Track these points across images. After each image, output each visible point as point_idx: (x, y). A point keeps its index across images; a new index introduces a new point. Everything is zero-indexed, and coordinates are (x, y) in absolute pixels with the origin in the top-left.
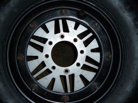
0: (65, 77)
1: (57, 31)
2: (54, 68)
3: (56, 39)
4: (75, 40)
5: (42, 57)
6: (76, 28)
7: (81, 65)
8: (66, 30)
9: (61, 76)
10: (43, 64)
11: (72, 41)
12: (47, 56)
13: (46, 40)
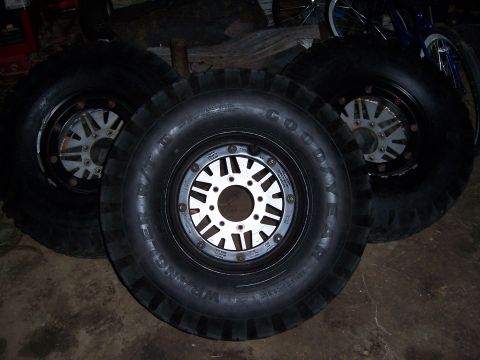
0: (239, 235)
1: (224, 172)
2: (222, 224)
4: (250, 183)
6: (249, 166)
7: (261, 218)
8: (236, 169)
9: (233, 235)
10: (207, 220)
11: (245, 185)
12: (212, 208)
13: (210, 185)
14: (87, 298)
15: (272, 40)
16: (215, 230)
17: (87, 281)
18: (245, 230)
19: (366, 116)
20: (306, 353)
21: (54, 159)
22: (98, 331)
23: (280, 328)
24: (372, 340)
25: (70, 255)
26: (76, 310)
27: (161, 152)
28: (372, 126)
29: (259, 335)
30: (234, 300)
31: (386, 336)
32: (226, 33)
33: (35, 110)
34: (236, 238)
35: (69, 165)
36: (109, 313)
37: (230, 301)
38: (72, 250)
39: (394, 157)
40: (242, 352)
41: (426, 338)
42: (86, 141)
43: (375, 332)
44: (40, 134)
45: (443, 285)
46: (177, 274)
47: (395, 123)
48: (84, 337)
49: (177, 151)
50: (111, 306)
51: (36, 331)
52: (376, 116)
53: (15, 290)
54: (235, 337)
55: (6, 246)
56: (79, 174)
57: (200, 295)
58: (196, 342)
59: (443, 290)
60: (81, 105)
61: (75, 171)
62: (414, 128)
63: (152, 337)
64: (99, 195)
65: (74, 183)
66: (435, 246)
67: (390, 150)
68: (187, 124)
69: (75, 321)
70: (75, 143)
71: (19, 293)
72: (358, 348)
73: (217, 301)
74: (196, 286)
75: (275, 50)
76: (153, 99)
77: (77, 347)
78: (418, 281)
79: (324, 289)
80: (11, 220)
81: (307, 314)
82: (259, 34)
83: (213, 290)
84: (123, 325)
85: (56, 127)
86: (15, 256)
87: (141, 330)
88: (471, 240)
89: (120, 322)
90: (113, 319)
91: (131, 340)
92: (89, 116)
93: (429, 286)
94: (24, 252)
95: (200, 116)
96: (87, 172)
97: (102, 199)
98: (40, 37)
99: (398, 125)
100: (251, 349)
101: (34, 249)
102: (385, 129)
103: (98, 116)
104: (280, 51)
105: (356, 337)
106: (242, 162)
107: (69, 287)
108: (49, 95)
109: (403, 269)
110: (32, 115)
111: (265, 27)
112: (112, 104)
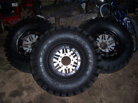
0: (66, 69)
1: (63, 52)
2: (62, 66)
3: (63, 55)
4: (70, 56)
5: (58, 62)
6: (70, 52)
7: (72, 65)
8: (67, 52)
10: (58, 65)
11: (69, 56)
12: (60, 62)
13: (59, 56)
14: (27, 83)
15: (84, 17)
16: (60, 67)
17: (28, 79)
18: (68, 68)
19: (105, 39)
20: (82, 102)
21: (21, 47)
22: (29, 92)
23: (75, 94)
24: (100, 99)
25: (24, 72)
26: (24, 86)
27: (46, 47)
28: (106, 42)
29: (69, 96)
30: (63, 86)
31: (104, 99)
32: (72, 14)
33: (17, 34)
34: (66, 70)
35: (25, 49)
36: (32, 87)
37: (61, 86)
38: (24, 71)
39: (111, 51)
40: (65, 100)
41: (115, 100)
42: (30, 43)
43: (101, 97)
44: (18, 40)
45: (122, 86)
46: (49, 78)
47: (113, 41)
48: (25, 93)
49: (50, 47)
50: (33, 86)
51: (13, 91)
52: (108, 39)
53: (9, 80)
54: (63, 96)
55: (8, 69)
56: (27, 51)
57: (54, 84)
58: (54, 96)
59: (122, 88)
60: (29, 33)
61: (26, 50)
62: (117, 43)
63: (42, 95)
64: (30, 57)
65: (25, 53)
66: (122, 76)
67: (111, 49)
68: (53, 40)
69: (23, 89)
70: (27, 43)
71: (10, 81)
72: (96, 101)
73: (58, 86)
74: (53, 82)
75: (84, 20)
76: (45, 33)
77: (23, 95)
78: (115, 85)
79: (87, 85)
80: (9, 62)
81: (82, 91)
82: (81, 15)
83: (58, 83)
84: (35, 91)
85: (22, 39)
86: (10, 71)
87: (40, 92)
88: (132, 74)
89: (35, 90)
90: (33, 89)
91: (37, 95)
92: (31, 36)
93: (118, 86)
94: (12, 71)
95: (57, 38)
96: (29, 51)
97: (31, 58)
98: (21, 14)
99: (114, 42)
100: (68, 99)
101: (15, 70)
102: (110, 43)
103: (33, 36)
104: (86, 20)
105: (96, 98)
106: (68, 50)
107: (23, 80)
108: (21, 30)
109: (112, 81)
110: (16, 35)
111: (83, 13)
112: (37, 33)
